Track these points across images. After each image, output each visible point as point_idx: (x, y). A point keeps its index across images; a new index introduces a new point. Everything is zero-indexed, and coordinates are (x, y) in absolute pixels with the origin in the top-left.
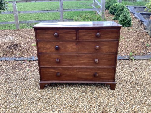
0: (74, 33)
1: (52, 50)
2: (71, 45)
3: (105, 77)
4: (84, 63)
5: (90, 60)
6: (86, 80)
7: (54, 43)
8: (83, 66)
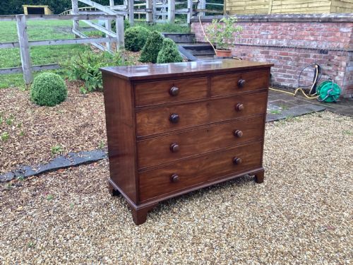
0: (204, 83)
1: (164, 126)
2: (199, 110)
3: (249, 162)
4: (218, 143)
5: (227, 135)
6: (222, 175)
7: (168, 109)
8: (217, 148)
